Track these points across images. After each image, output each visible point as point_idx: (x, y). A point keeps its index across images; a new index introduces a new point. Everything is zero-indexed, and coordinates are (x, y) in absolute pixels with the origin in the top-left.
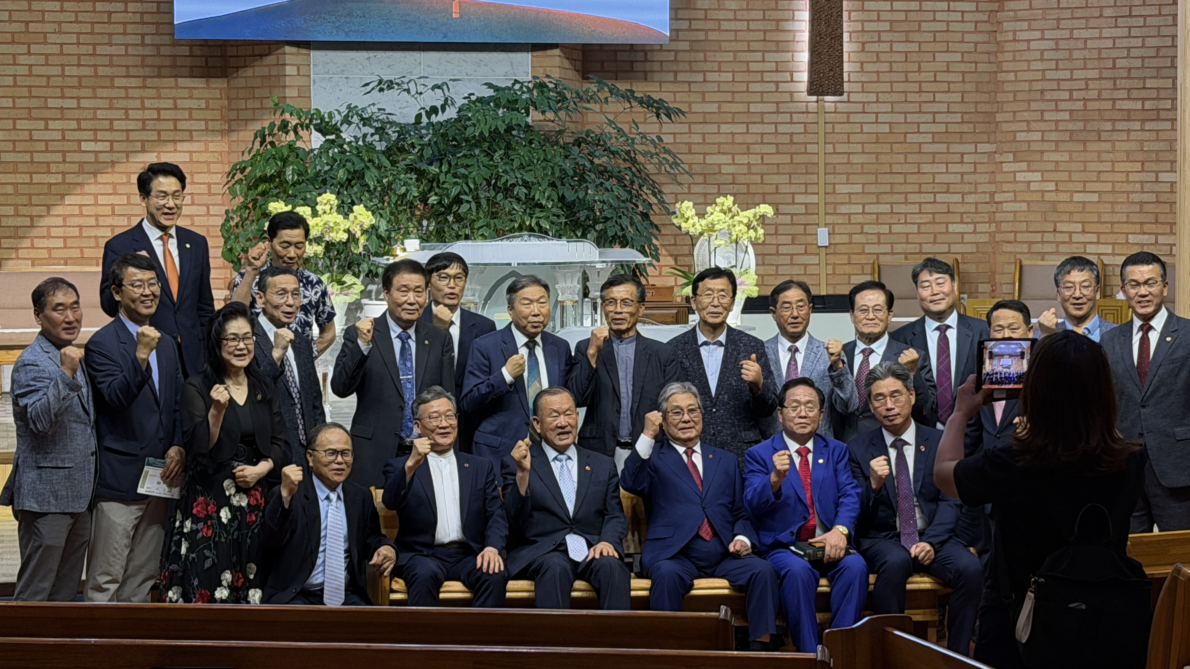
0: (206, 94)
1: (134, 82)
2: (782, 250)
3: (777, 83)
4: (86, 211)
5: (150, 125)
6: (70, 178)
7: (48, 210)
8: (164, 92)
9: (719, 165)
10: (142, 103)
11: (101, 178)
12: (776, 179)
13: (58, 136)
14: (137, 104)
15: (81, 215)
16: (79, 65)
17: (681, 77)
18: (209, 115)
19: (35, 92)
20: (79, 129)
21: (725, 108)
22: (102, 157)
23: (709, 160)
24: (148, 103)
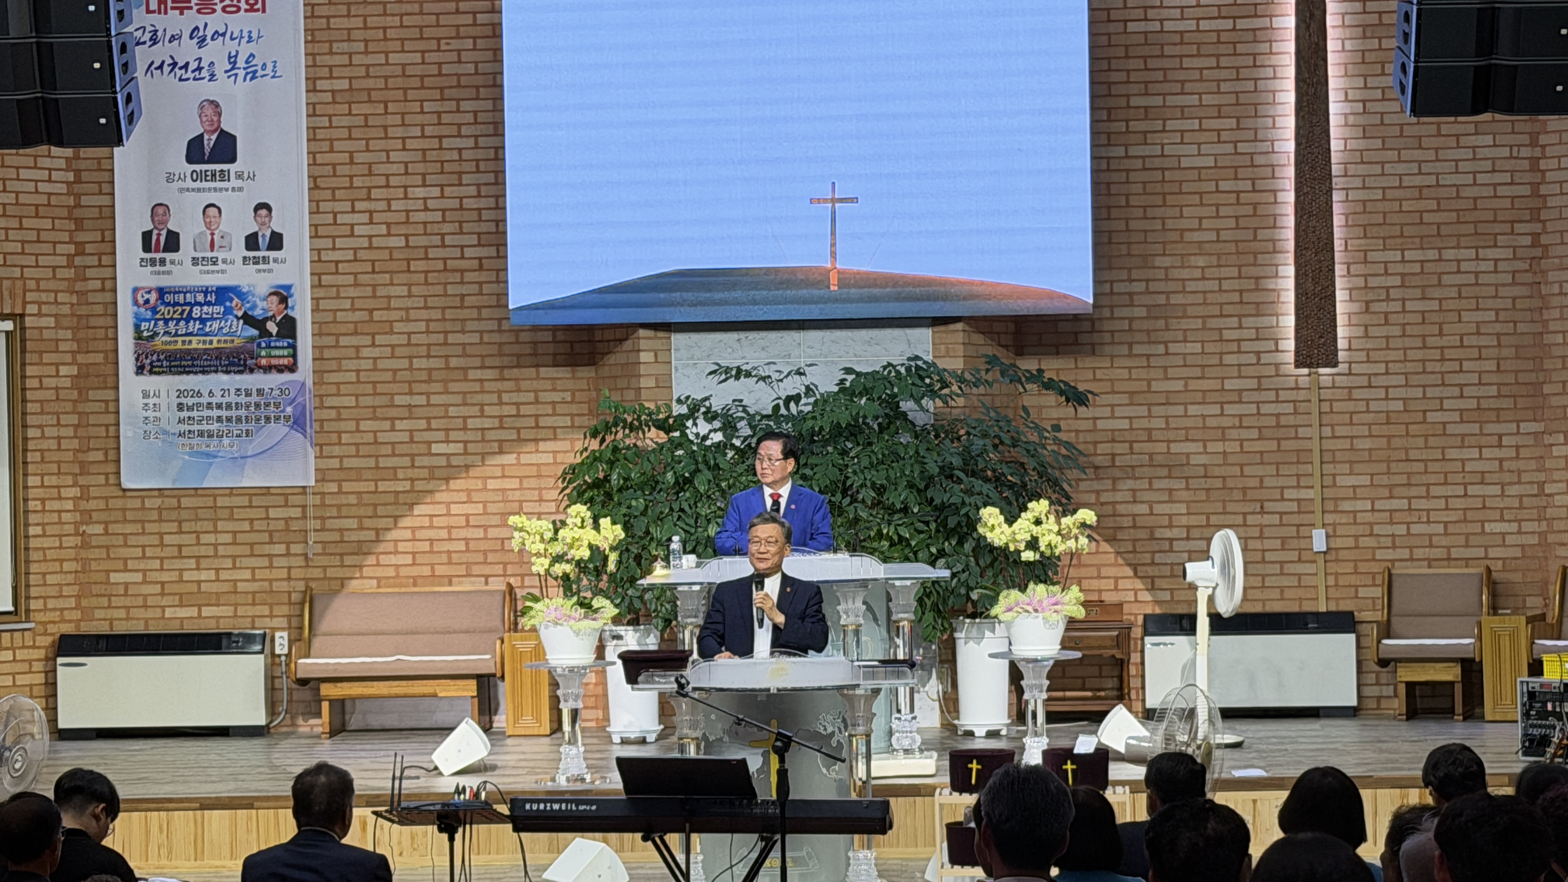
0: (570, 384)
1: (489, 374)
2: (1269, 556)
3: (1258, 353)
4: (437, 522)
5: (508, 422)
6: (420, 486)
7: (396, 523)
8: (524, 385)
9: (1188, 455)
10: (500, 397)
11: (454, 484)
12: (1259, 470)
13: (405, 437)
14: (494, 398)
15: (431, 527)
16: (429, 356)
17: (1138, 349)
18: (574, 409)
19: (380, 388)
20: (429, 429)
21: (1193, 385)
22: (455, 461)
23: (1174, 448)
24: (505, 398)
